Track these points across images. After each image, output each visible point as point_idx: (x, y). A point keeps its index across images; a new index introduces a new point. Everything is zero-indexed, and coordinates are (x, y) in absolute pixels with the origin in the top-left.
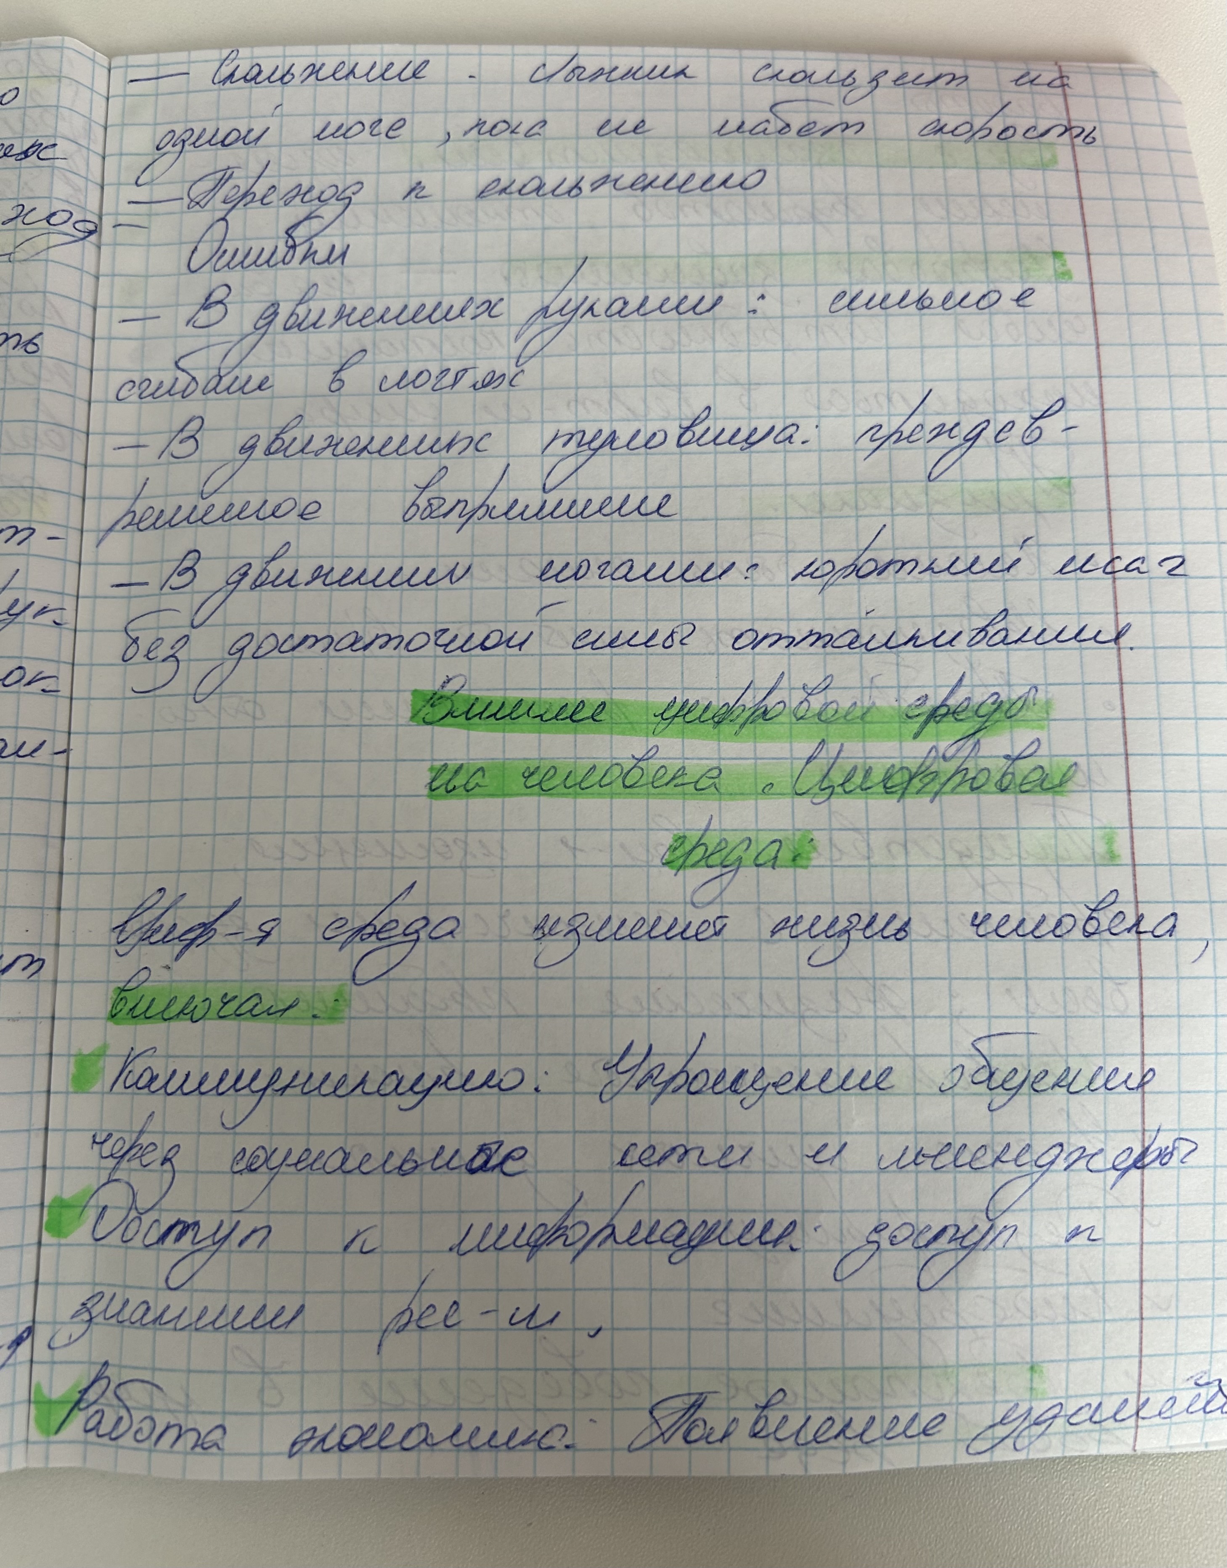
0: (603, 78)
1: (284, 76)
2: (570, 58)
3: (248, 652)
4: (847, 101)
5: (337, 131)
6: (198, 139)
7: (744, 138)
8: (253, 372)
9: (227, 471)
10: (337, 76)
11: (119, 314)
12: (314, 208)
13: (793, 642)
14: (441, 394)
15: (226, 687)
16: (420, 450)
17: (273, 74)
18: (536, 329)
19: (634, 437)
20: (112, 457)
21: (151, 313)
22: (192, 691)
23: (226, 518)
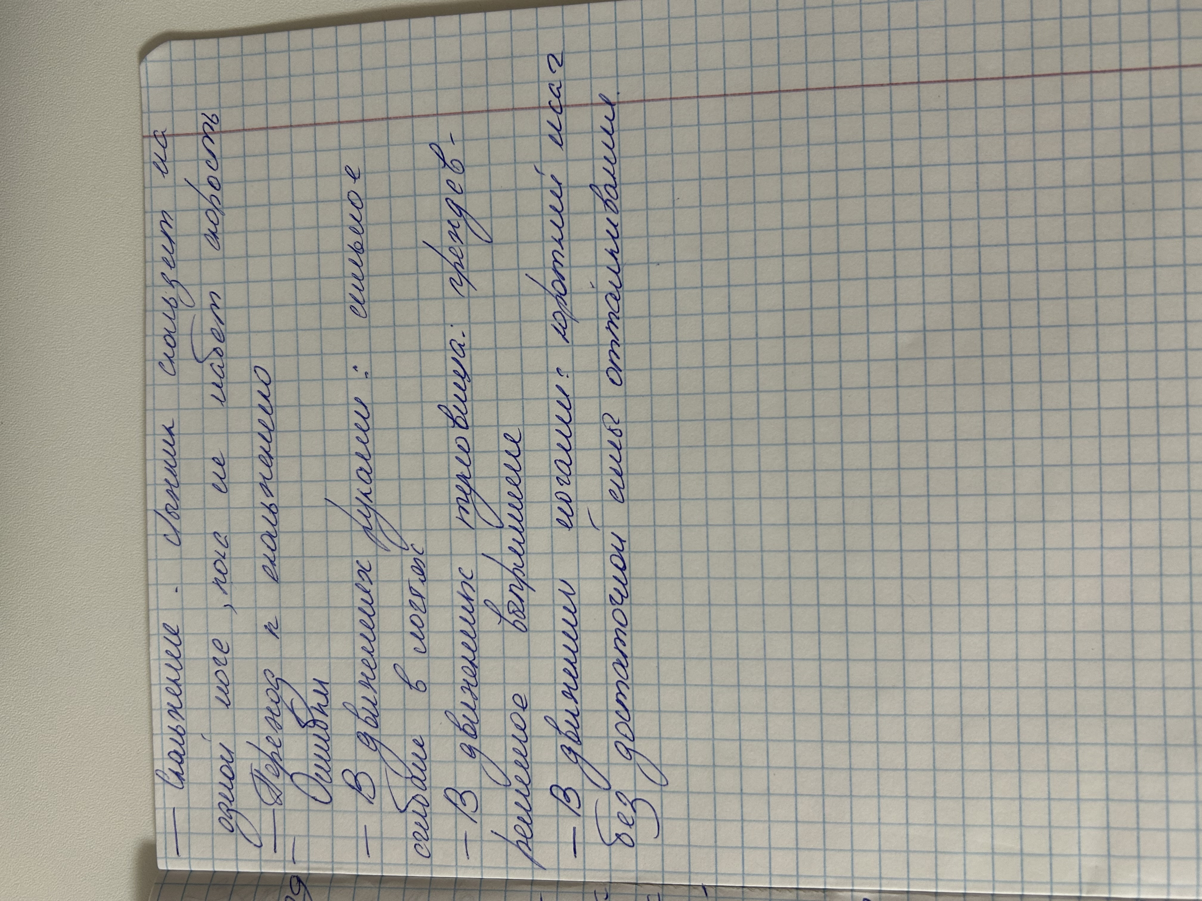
0: (174, 489)
1: (179, 733)
2: (158, 516)
3: (629, 745)
4: (191, 304)
5: (223, 691)
6: (228, 799)
7: (227, 383)
8: (409, 752)
9: (489, 768)
10: (178, 692)
11: (363, 857)
12: (285, 707)
13: (615, 341)
14: (429, 606)
15: (656, 761)
16: (472, 621)
17: (177, 742)
18: (381, 537)
19: (462, 462)
20: (474, 860)
21: (362, 834)
22: (658, 788)
23: (526, 766)
